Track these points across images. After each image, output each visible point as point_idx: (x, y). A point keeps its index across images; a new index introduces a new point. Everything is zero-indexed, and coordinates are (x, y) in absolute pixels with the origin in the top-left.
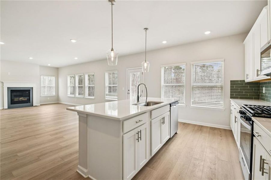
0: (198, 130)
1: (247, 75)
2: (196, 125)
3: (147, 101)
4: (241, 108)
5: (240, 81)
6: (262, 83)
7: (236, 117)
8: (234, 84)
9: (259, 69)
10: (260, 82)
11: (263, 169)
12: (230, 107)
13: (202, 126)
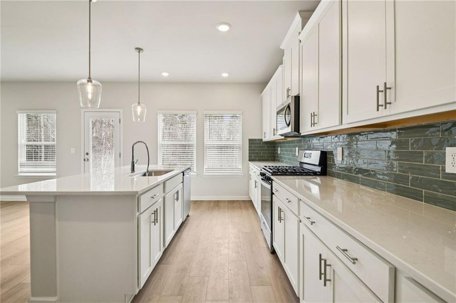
0: (214, 206)
1: (265, 133)
2: (211, 201)
3: (149, 170)
4: (261, 170)
5: (258, 139)
6: (278, 142)
7: (256, 182)
8: (252, 144)
9: (275, 129)
10: (276, 141)
11: (281, 218)
12: (249, 172)
13: (218, 201)
